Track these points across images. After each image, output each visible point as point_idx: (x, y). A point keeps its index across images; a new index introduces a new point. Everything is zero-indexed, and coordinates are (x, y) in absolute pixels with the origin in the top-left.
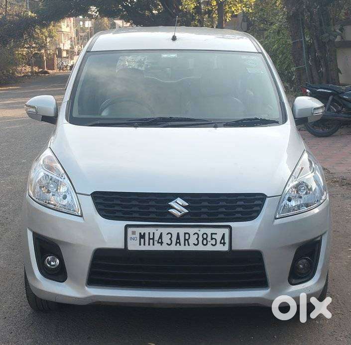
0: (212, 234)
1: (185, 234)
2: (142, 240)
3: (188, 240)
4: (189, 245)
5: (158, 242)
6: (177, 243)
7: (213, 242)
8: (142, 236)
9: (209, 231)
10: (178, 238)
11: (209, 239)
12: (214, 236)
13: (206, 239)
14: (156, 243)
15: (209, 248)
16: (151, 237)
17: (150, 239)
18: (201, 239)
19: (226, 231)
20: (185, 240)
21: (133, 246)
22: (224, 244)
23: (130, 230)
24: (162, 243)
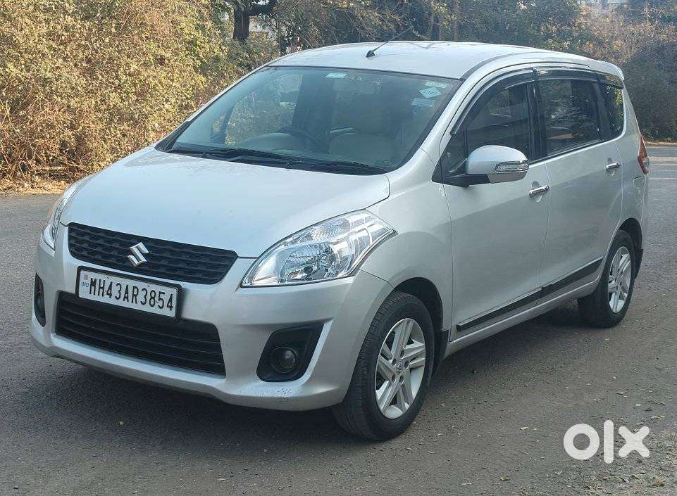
0: (160, 293)
1: (134, 287)
2: (93, 288)
3: (136, 296)
4: (136, 303)
5: (107, 294)
6: (125, 298)
7: (160, 303)
8: (93, 283)
9: (158, 288)
10: (127, 292)
11: (157, 299)
12: (162, 296)
13: (153, 298)
14: (105, 293)
15: (155, 310)
16: (102, 286)
17: (100, 288)
18: (148, 297)
19: (174, 292)
20: (134, 295)
21: (84, 293)
22: (171, 307)
23: (83, 273)
24: (110, 295)
